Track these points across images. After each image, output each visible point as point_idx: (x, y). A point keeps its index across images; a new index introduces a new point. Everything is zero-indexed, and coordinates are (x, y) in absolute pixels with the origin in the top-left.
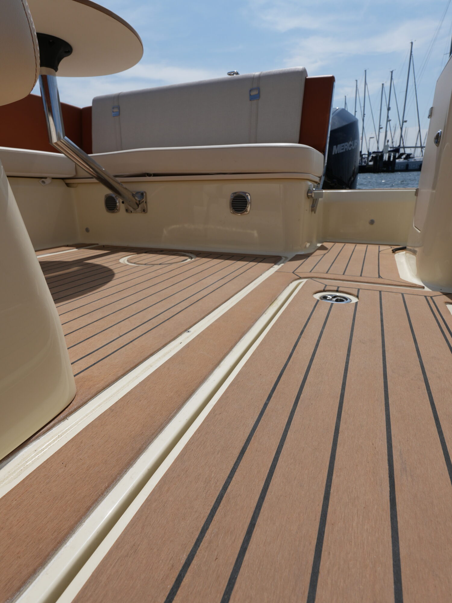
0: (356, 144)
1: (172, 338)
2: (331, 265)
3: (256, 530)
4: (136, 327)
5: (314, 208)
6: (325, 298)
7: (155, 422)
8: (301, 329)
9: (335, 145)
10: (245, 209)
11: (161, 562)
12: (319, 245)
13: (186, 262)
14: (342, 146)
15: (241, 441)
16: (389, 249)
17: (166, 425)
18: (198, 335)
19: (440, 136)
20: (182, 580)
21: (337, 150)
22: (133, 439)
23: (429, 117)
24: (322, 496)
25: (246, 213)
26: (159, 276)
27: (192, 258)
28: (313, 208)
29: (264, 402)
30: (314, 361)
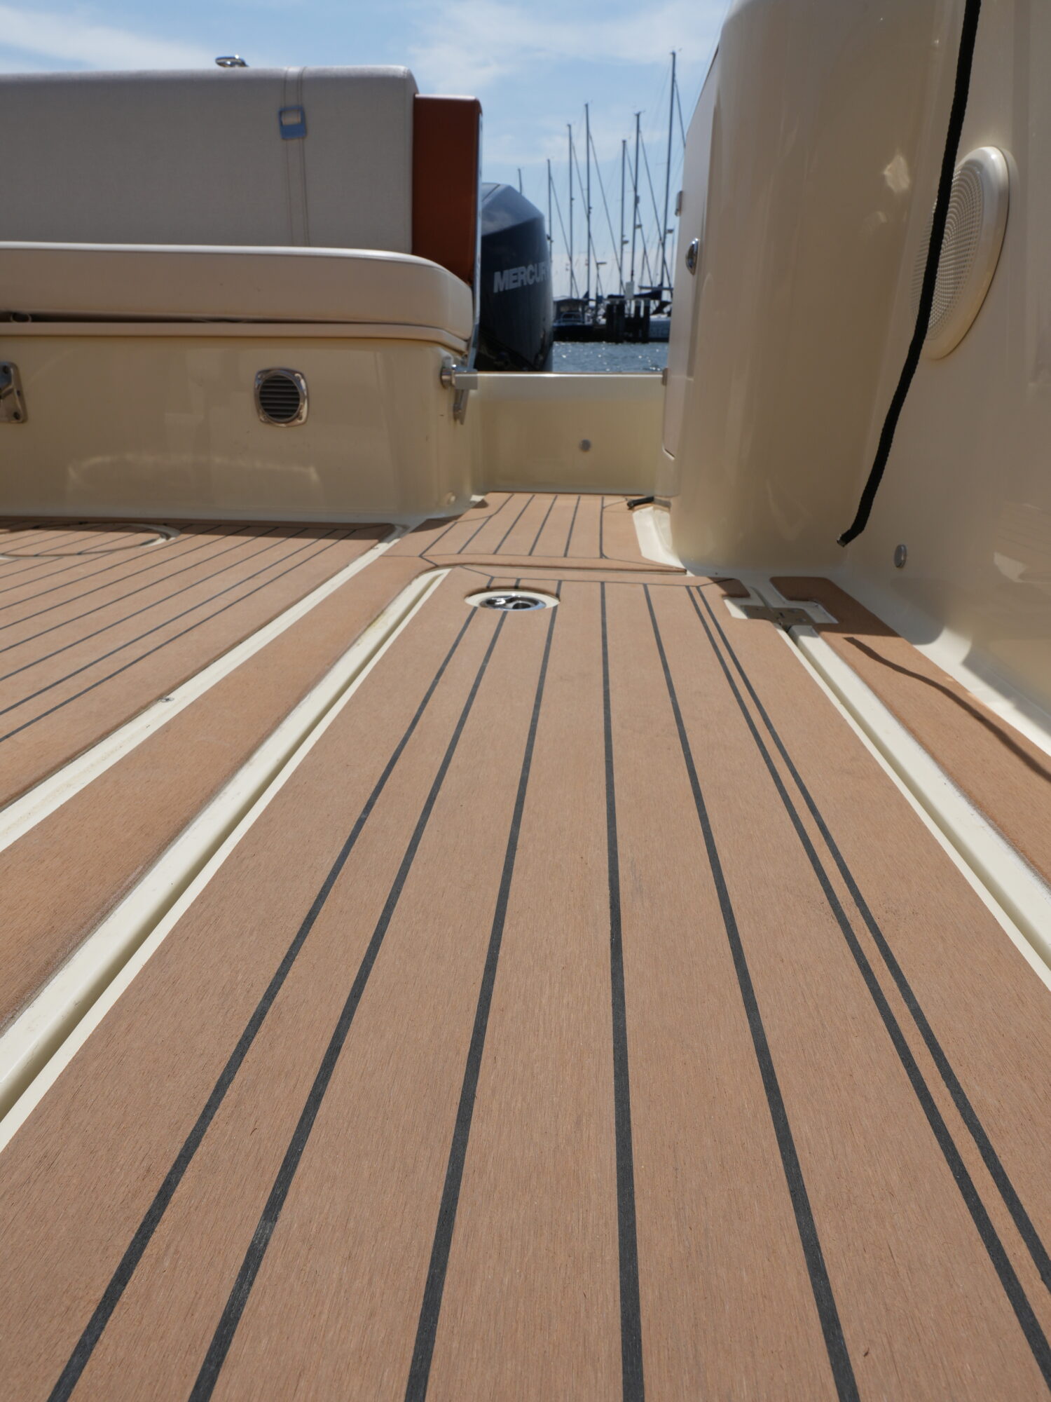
0: (543, 272)
1: (123, 717)
2: (505, 538)
3: (343, 1057)
4: (18, 701)
5: (460, 411)
6: (490, 603)
7: (85, 901)
8: (439, 667)
9: (497, 271)
10: (295, 411)
11: (118, 1170)
12: (477, 498)
13: (152, 547)
14: (514, 274)
15: (304, 900)
16: (621, 502)
17: (116, 902)
18: (193, 703)
19: (697, 252)
20: (173, 1190)
21: (504, 281)
22: (29, 946)
23: (676, 214)
24: (482, 967)
25: (299, 421)
26: (78, 580)
27: (168, 537)
28: (458, 411)
29: (357, 818)
30: (465, 726)
